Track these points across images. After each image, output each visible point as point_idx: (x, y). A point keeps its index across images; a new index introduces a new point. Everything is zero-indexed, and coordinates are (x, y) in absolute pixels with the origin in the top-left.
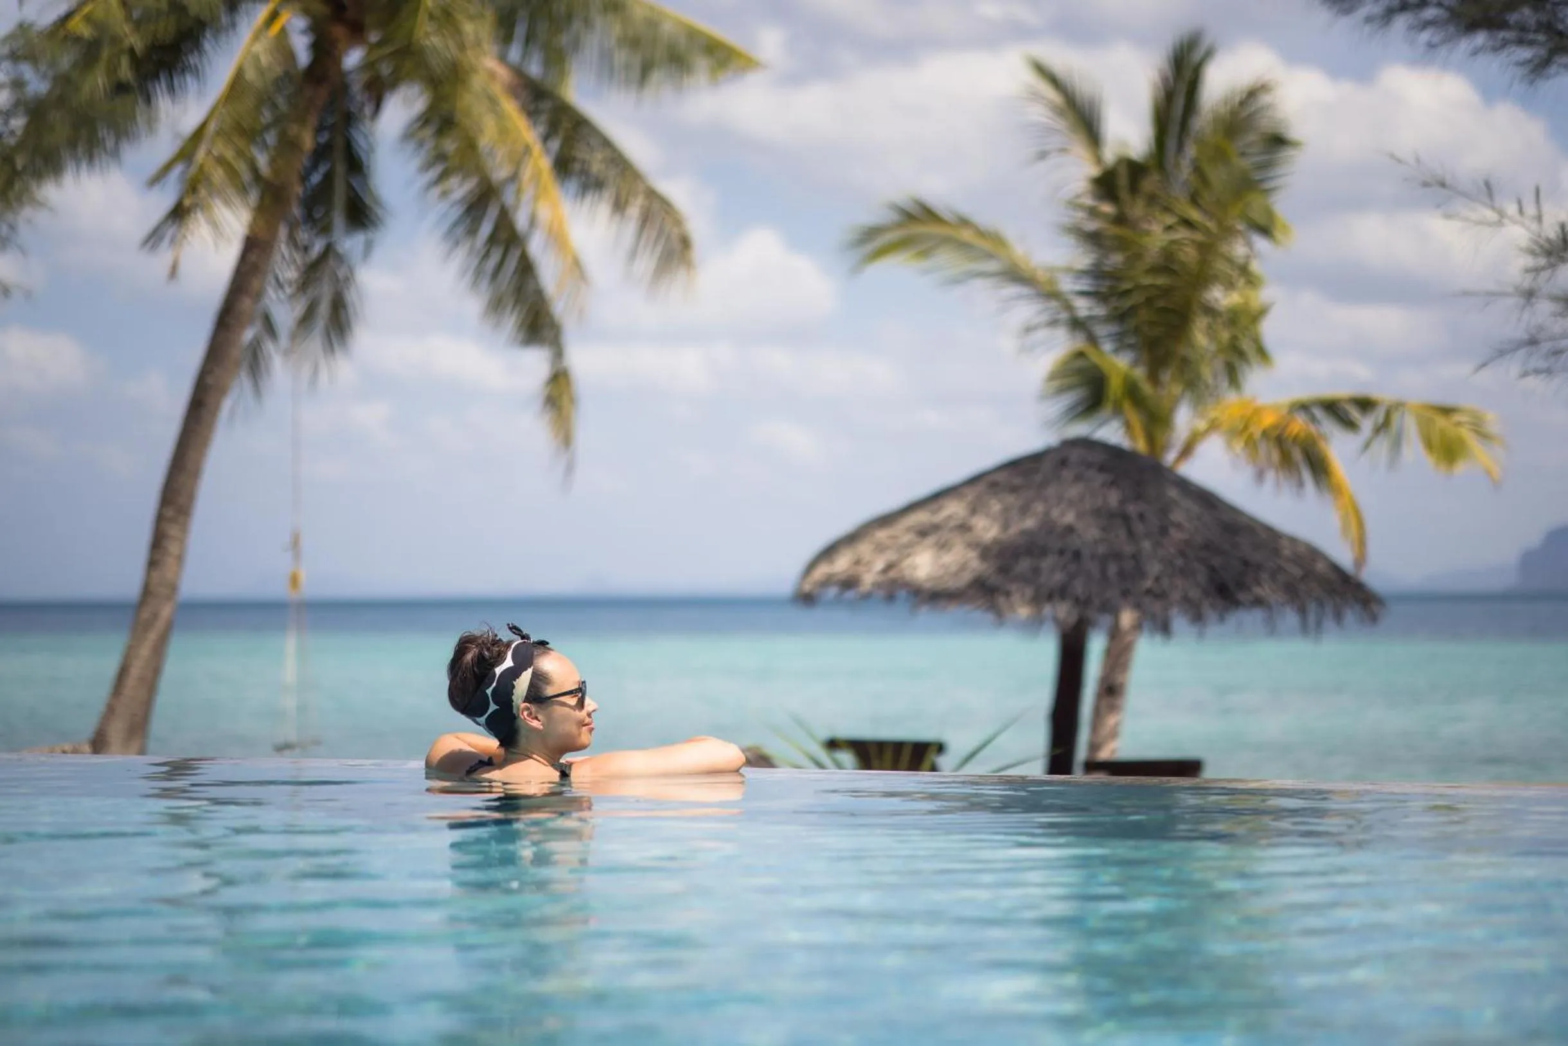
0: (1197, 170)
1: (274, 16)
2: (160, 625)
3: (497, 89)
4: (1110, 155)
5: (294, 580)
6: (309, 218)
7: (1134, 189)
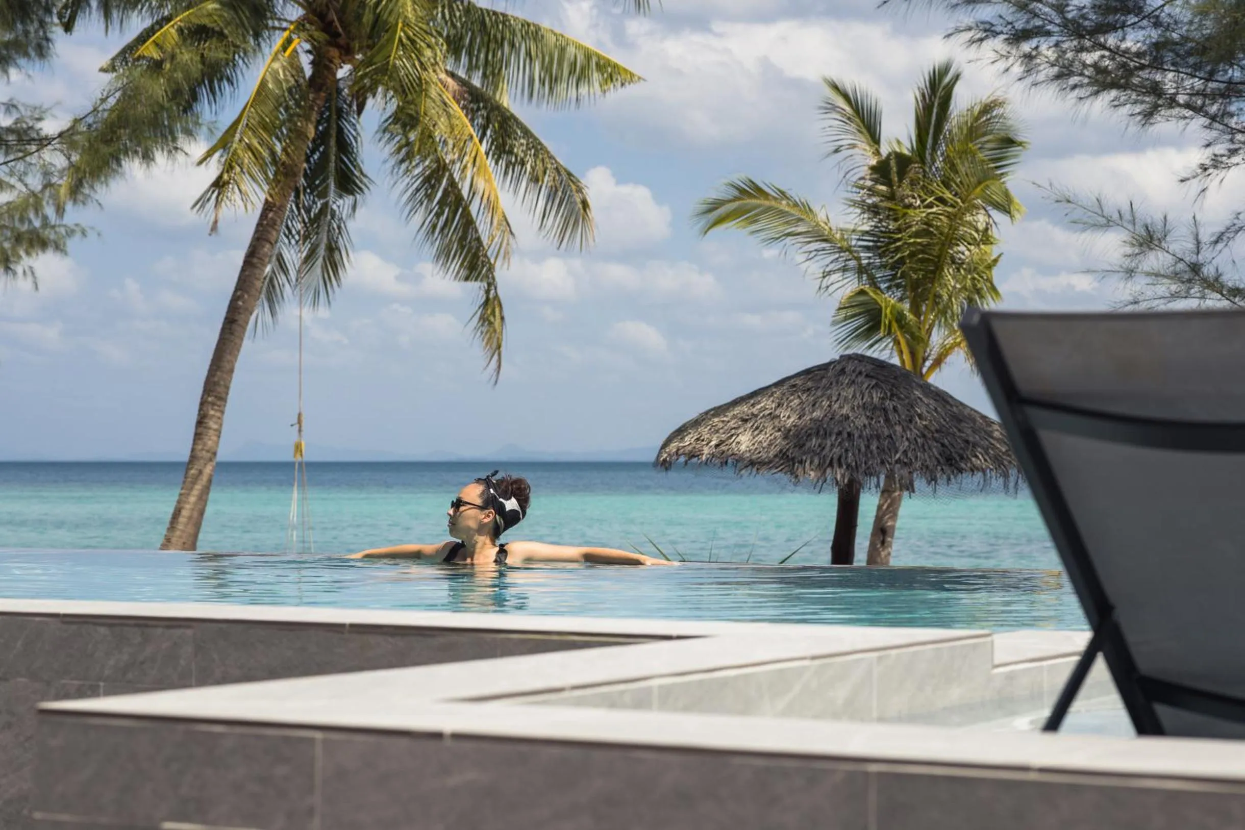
0: (948, 160)
1: (289, 41)
2: (204, 478)
3: (448, 97)
4: (885, 150)
5: (298, 448)
6: (311, 186)
7: (902, 174)
